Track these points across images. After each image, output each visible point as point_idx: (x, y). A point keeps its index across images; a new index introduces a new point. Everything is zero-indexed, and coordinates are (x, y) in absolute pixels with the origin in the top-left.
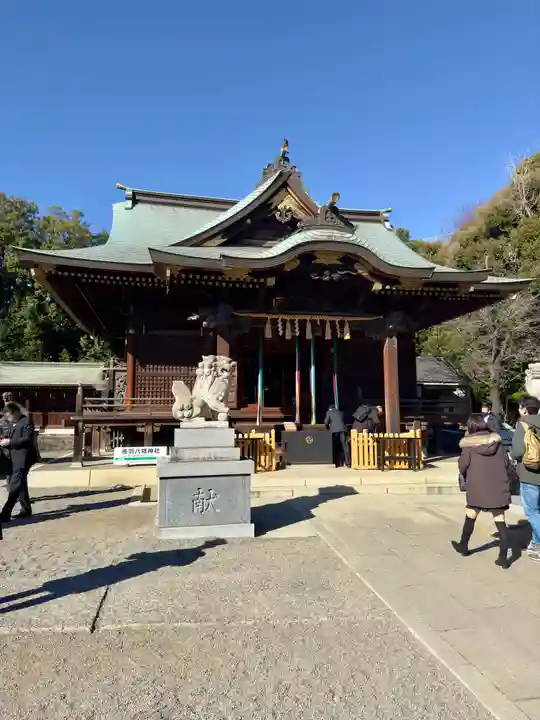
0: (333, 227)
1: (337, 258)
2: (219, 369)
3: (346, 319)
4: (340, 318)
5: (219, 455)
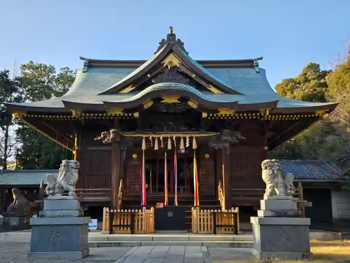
0: (179, 81)
1: (176, 98)
2: (70, 167)
3: (194, 136)
4: (190, 136)
5: (66, 214)
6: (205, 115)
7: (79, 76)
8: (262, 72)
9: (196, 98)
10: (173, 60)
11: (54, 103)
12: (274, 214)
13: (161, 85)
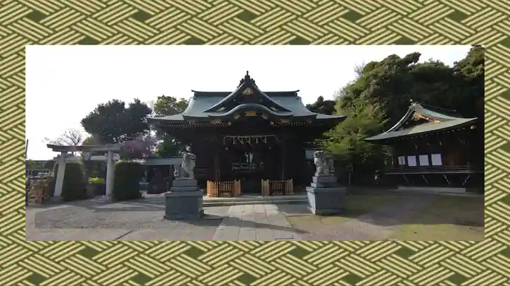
1: (255, 114)
6: (272, 123)
7: (191, 103)
8: (299, 99)
9: (267, 112)
10: (248, 91)
11: (178, 117)
12: (323, 186)
13: (243, 105)
